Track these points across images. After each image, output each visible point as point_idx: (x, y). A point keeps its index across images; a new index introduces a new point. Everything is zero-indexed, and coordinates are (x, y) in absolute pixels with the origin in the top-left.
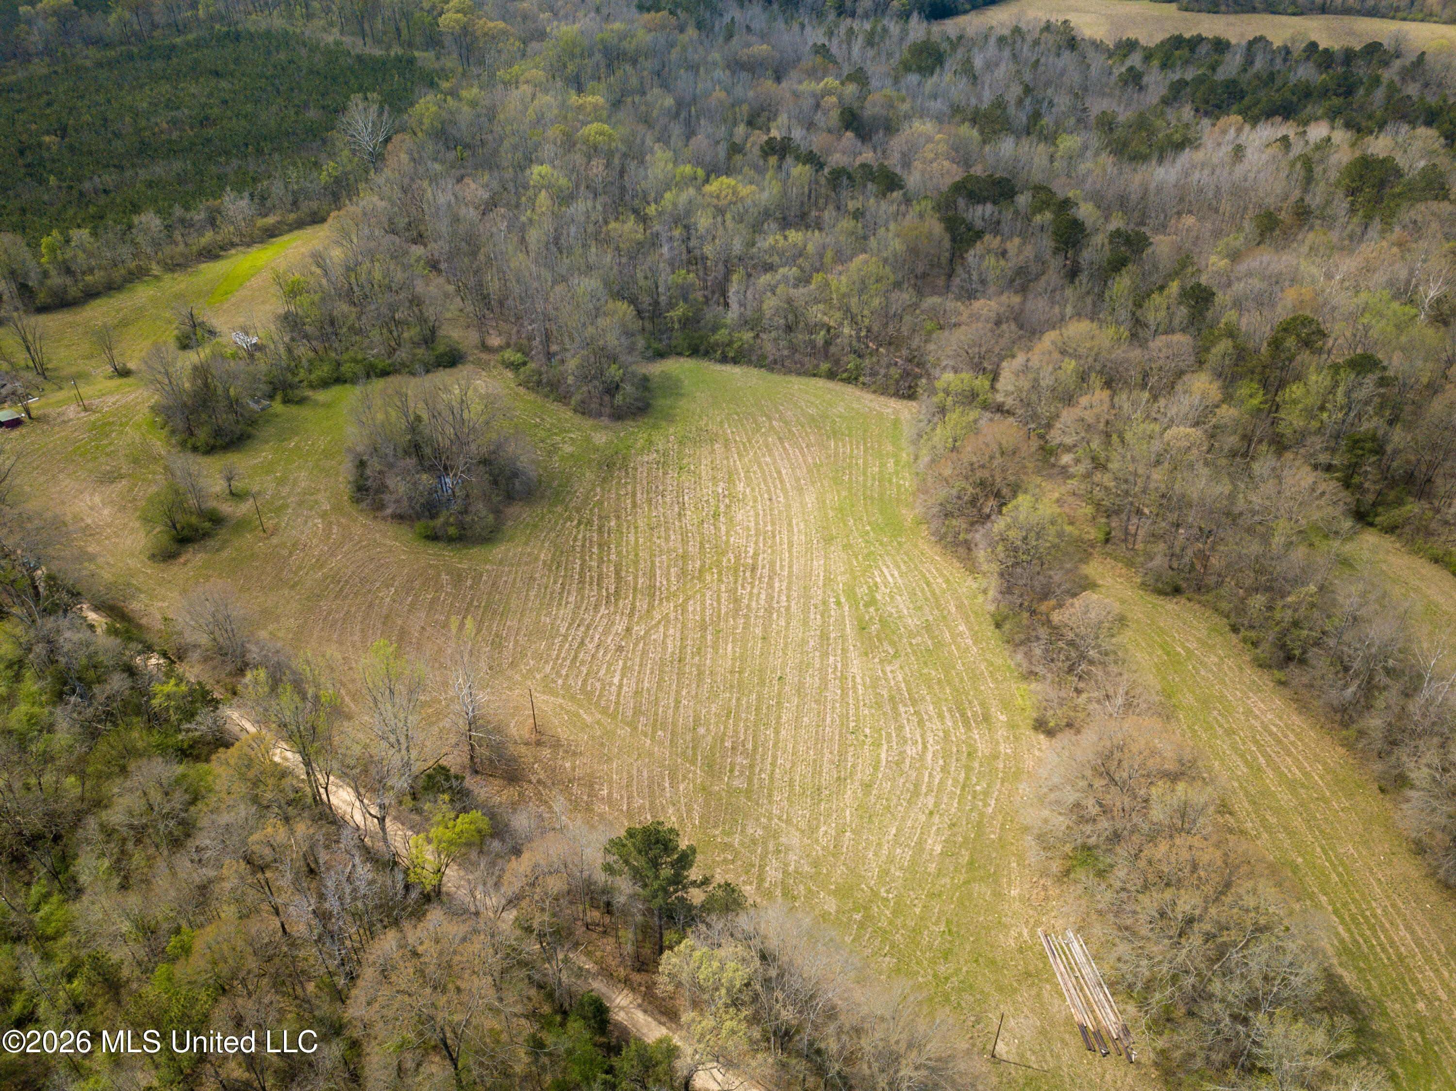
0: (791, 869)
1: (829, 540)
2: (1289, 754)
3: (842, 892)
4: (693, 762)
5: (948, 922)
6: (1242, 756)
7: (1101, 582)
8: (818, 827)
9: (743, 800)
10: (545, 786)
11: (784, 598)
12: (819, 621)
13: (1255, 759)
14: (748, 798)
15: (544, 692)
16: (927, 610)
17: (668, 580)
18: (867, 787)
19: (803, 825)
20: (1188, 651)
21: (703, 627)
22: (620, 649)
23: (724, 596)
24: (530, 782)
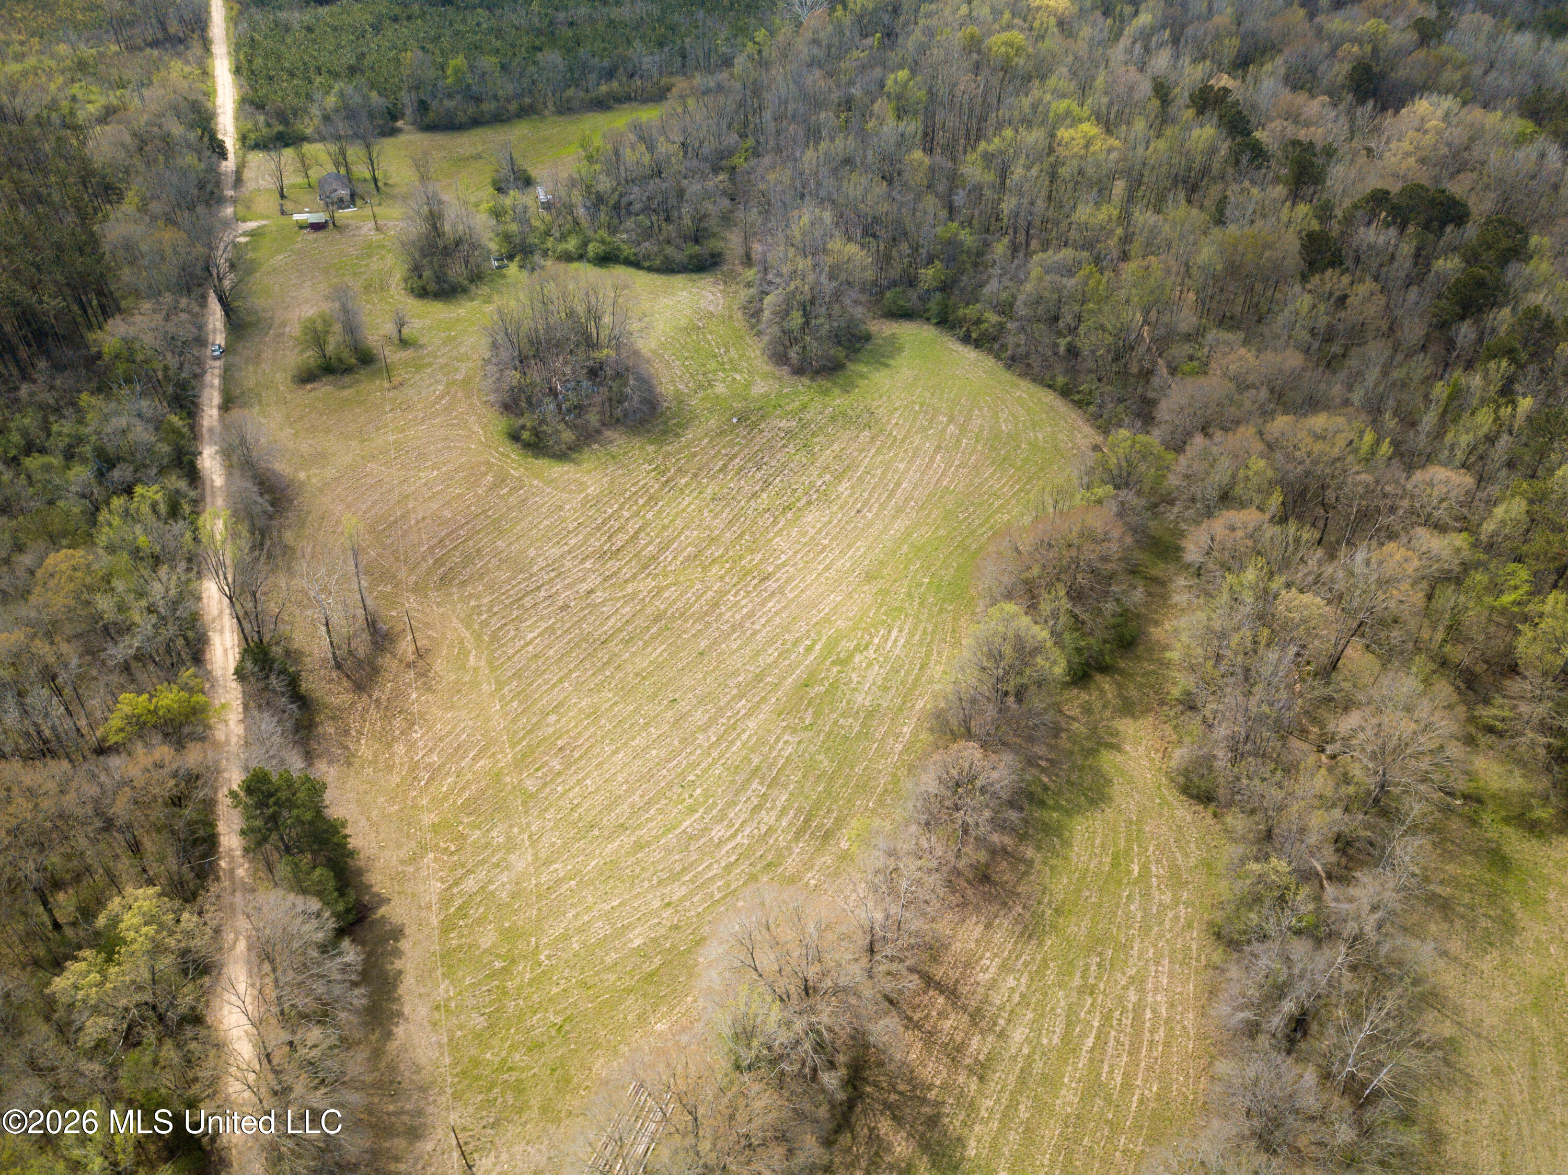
0: (492, 888)
1: (869, 577)
2: (1134, 1052)
3: (509, 935)
4: (513, 746)
5: (569, 1019)
6: (1069, 1025)
7: (1128, 748)
8: (555, 862)
9: (519, 801)
10: (377, 707)
11: (763, 621)
12: (770, 660)
13: (1083, 1035)
14: (525, 803)
15: (462, 621)
16: (892, 692)
17: (675, 558)
18: (639, 846)
19: (543, 855)
20: (1145, 872)
21: (657, 619)
22: (564, 607)
23: (710, 594)
24: (370, 696)
